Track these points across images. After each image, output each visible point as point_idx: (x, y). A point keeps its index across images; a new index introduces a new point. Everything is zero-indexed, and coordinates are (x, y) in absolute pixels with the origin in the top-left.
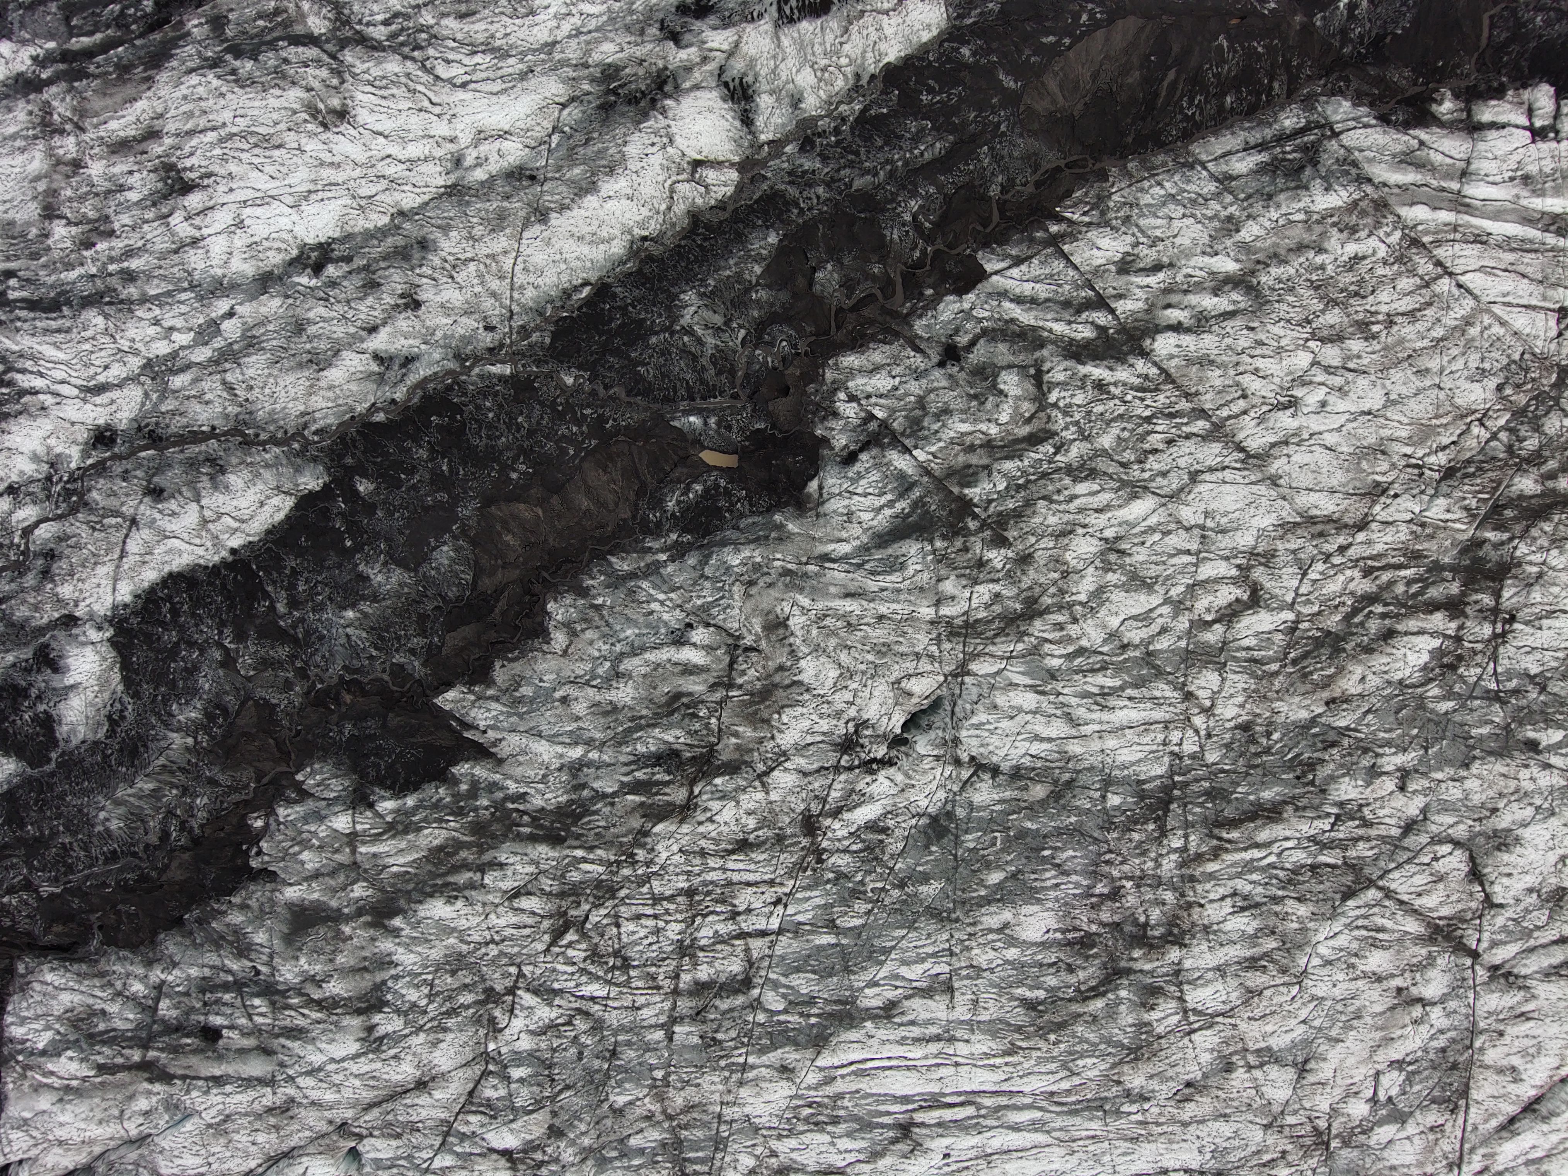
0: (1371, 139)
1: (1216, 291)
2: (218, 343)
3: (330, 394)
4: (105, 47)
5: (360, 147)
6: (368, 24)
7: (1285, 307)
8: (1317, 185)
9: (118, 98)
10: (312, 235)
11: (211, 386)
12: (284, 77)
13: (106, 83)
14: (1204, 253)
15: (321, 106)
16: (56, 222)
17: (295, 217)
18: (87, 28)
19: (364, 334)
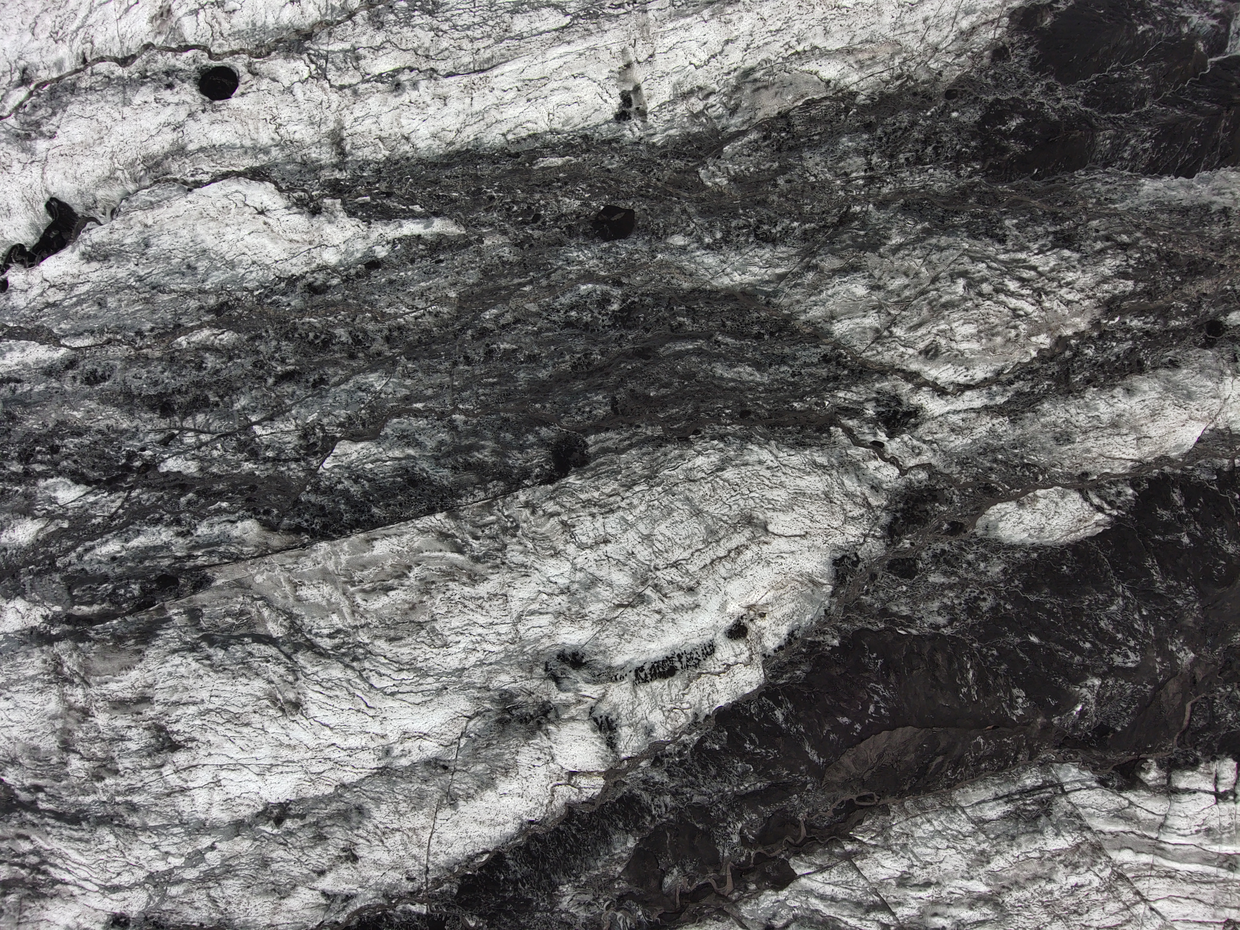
0: (1092, 799)
1: (971, 907)
2: (203, 867)
3: (290, 915)
4: (103, 617)
5: (312, 736)
6: (316, 635)
7: (1022, 919)
8: (1049, 831)
9: (116, 664)
10: (274, 797)
11: (199, 897)
12: (250, 668)
13: (105, 648)
14: (963, 877)
15: (279, 696)
16: (72, 755)
17: (261, 784)
18: (86, 599)
19: (314, 875)
